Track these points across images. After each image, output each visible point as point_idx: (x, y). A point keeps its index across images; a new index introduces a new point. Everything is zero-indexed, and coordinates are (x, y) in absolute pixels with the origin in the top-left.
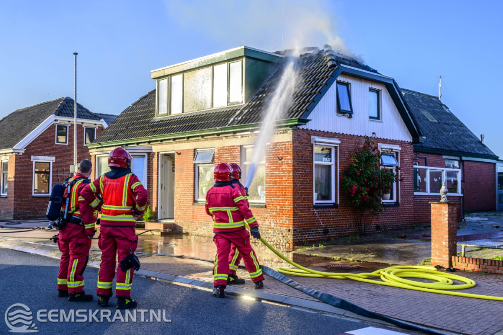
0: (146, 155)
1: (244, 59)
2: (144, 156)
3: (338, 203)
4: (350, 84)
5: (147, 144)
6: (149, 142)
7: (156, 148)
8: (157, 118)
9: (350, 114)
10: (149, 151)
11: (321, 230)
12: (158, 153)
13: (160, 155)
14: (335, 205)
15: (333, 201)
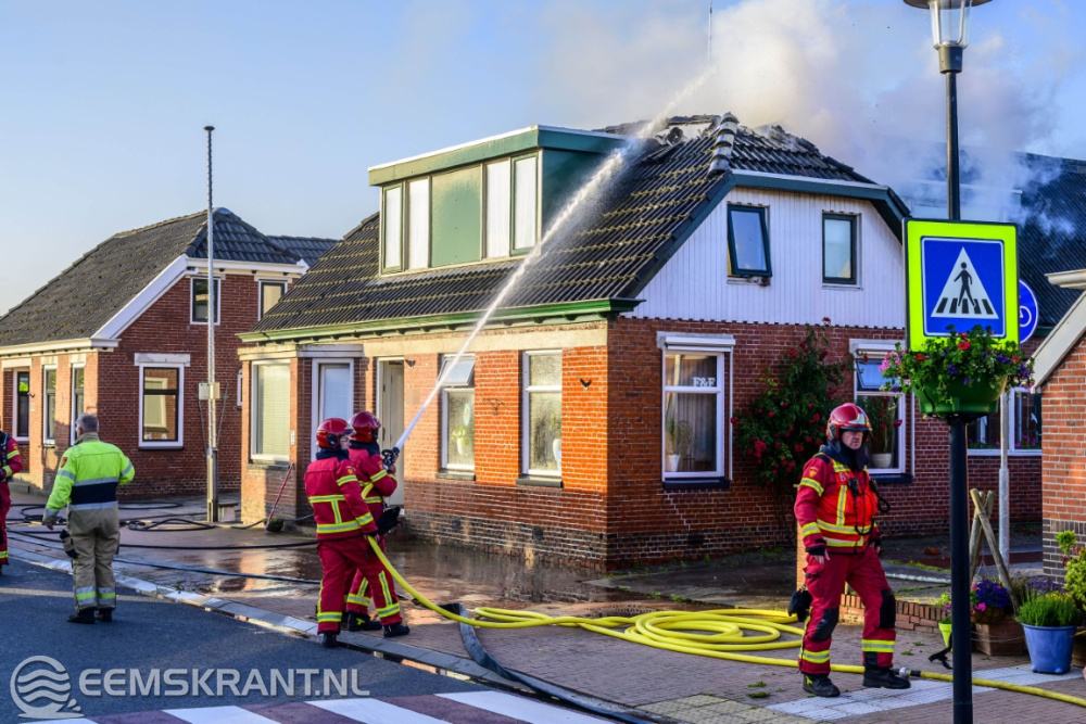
0: (352, 363)
1: (540, 153)
2: (347, 365)
3: (731, 478)
4: (768, 207)
5: (353, 338)
6: (357, 335)
7: (372, 348)
8: (382, 277)
9: (765, 277)
10: (357, 355)
11: (681, 538)
12: (375, 359)
13: (378, 364)
14: (723, 483)
15: (719, 472)
